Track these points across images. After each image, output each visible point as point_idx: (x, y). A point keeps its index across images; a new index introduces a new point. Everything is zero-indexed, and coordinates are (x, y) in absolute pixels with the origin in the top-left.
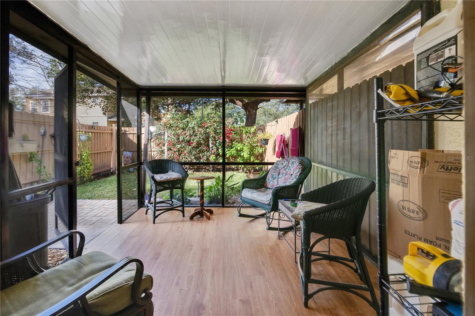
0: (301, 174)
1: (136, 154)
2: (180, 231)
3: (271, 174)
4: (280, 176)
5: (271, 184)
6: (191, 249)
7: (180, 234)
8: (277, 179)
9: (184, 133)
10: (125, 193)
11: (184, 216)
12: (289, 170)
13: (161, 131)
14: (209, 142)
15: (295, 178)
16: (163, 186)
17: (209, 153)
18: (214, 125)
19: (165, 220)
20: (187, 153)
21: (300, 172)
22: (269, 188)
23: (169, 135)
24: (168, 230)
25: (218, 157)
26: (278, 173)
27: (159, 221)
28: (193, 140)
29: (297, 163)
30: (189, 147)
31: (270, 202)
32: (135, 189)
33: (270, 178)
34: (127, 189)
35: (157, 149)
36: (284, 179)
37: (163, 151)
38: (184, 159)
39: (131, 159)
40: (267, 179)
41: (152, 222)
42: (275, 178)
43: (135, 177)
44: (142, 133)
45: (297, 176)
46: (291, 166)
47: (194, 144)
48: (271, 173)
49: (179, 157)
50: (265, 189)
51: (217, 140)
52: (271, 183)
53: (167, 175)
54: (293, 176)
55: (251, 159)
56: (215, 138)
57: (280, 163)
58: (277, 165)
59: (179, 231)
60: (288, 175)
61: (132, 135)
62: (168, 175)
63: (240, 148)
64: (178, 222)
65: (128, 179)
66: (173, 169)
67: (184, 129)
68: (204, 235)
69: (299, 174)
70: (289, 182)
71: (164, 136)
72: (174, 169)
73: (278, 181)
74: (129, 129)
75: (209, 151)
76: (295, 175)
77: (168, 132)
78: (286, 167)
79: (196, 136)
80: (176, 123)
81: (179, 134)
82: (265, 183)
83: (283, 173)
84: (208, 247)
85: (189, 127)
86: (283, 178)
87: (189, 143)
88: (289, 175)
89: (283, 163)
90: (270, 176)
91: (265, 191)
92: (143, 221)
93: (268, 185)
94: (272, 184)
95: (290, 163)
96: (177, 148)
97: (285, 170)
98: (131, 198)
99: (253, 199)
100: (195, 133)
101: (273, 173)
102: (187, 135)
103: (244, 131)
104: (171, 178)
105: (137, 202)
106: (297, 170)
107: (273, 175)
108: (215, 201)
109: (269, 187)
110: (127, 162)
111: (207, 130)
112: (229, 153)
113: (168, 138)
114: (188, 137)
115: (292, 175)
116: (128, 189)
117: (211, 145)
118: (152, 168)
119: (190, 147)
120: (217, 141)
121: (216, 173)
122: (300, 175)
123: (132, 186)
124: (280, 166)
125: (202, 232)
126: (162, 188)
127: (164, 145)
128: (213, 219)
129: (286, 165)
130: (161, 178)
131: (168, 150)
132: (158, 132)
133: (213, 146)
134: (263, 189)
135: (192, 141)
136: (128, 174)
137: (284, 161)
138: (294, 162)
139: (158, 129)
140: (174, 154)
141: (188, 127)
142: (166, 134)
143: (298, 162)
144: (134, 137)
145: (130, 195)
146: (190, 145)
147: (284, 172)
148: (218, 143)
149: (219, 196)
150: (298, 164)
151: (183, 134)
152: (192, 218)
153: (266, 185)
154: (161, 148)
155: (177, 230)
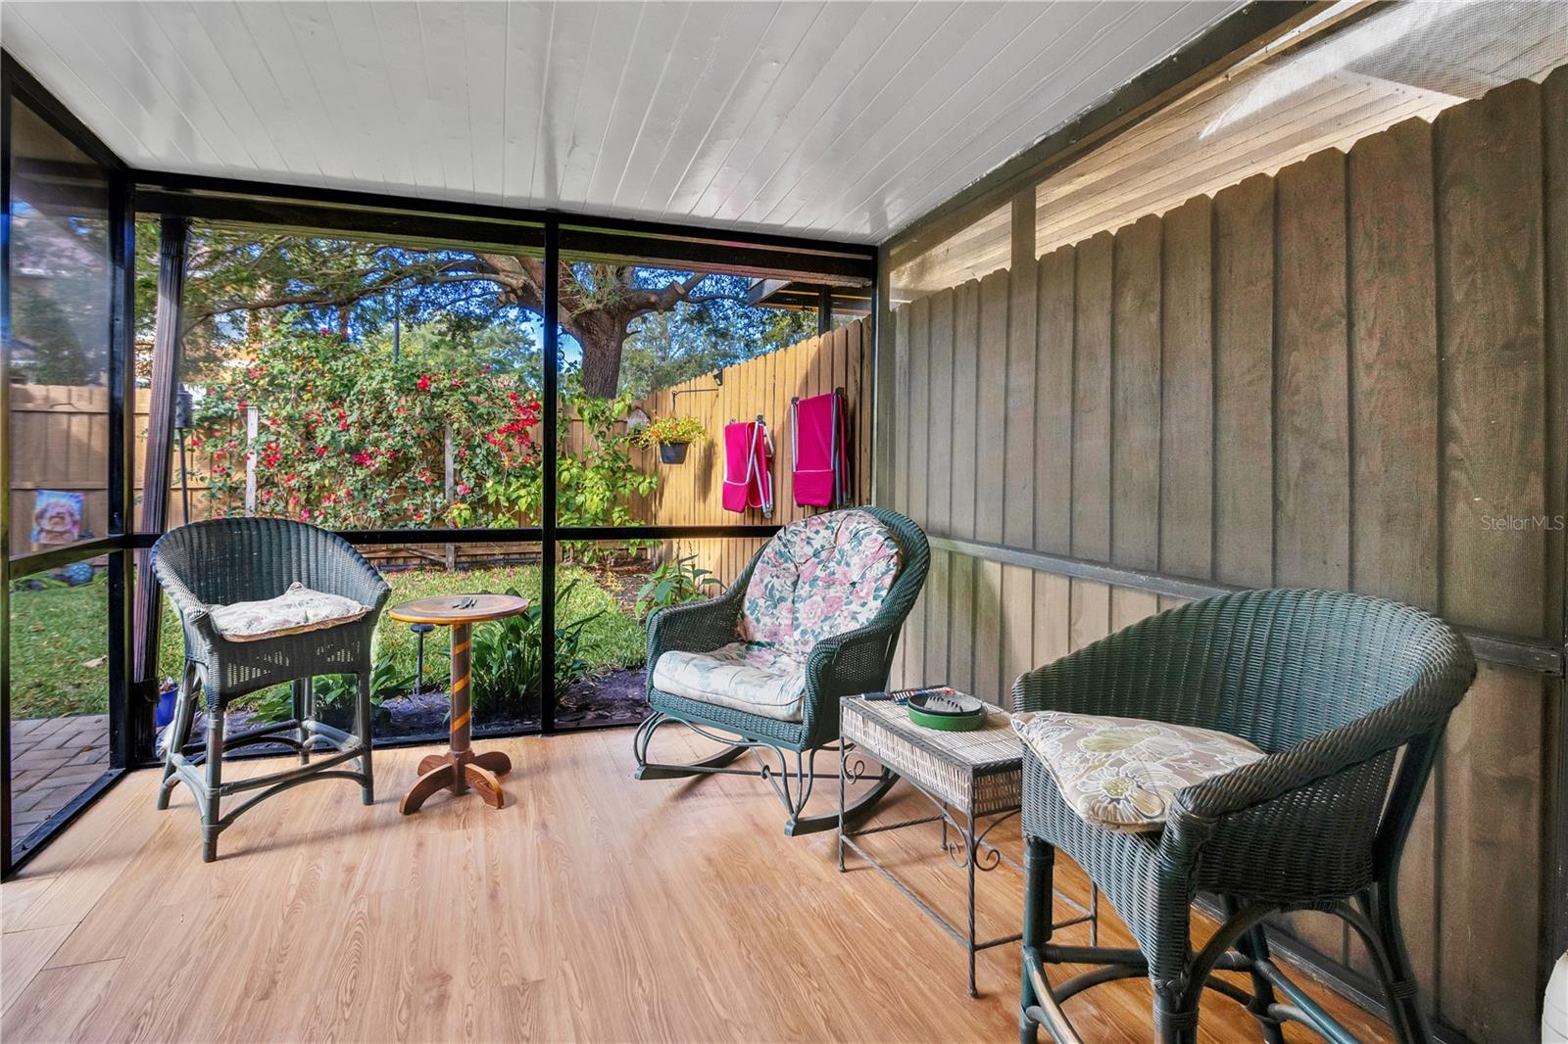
0: (896, 579)
1: (100, 504)
2: (361, 891)
3: (762, 586)
4: (803, 590)
5: (765, 625)
6: (441, 1001)
7: (363, 906)
8: (789, 603)
9: (333, 415)
10: (39, 685)
11: (369, 800)
12: (839, 563)
13: (228, 405)
14: (442, 452)
15: (875, 599)
16: (259, 665)
17: (441, 495)
18: (467, 385)
19: (272, 834)
20: (348, 494)
21: (893, 572)
22: (758, 644)
23: (268, 423)
24: (292, 893)
25: (481, 511)
26: (793, 579)
27: (241, 843)
28: (376, 443)
29: (874, 535)
30: (357, 472)
31: (799, 709)
32: (93, 663)
33: (761, 602)
34: (51, 663)
35: (207, 481)
36: (823, 605)
37: (237, 489)
38: (332, 520)
39: (75, 523)
40: (747, 604)
41: (201, 853)
42: (782, 599)
43: (99, 604)
44: (137, 411)
45: (882, 589)
46: (847, 547)
47: (379, 458)
48: (762, 581)
49: (310, 512)
50: (743, 647)
51: (479, 446)
52: (766, 620)
53: (282, 607)
54: (865, 590)
55: (615, 515)
56: (469, 438)
57: (795, 539)
58: (785, 546)
59: (355, 890)
60: (839, 587)
61: (85, 418)
62: (289, 606)
63: (572, 477)
64: (343, 833)
65: (57, 616)
66: (309, 578)
67: (335, 400)
68: (493, 896)
69: (888, 580)
70: (846, 614)
71: (240, 427)
72: (313, 578)
73: (793, 611)
74: (70, 391)
75: (440, 489)
76: (874, 585)
77: (260, 409)
78: (824, 555)
79: (386, 426)
80: (300, 373)
81: (314, 417)
82: (739, 620)
83: (816, 579)
84: (533, 973)
85: (359, 391)
86: (818, 598)
87: (357, 455)
88: (842, 584)
89: (812, 535)
90: (757, 594)
91: (745, 658)
92: (142, 851)
93: (751, 629)
94: (769, 624)
95: (844, 538)
96: (306, 474)
97: (824, 564)
98: (72, 710)
99: (712, 698)
100: (384, 416)
101: (768, 579)
102: (348, 422)
103: (586, 413)
104: (307, 619)
105: (107, 725)
106: (881, 565)
107: (773, 586)
108: (504, 708)
109: (759, 637)
110: (55, 538)
111: (438, 403)
112: (529, 494)
113: (259, 434)
114: (352, 431)
115: (853, 584)
116: (56, 665)
117: (450, 466)
118: (199, 575)
119: (361, 474)
120: (478, 451)
121: (470, 573)
122: (892, 586)
123: (82, 649)
124: (797, 549)
125: (480, 879)
126: (257, 673)
127: (242, 462)
128: (515, 802)
129: (822, 547)
130: (250, 625)
131: (260, 487)
132: (216, 409)
133: (461, 470)
134: (733, 647)
135: (371, 449)
136: (63, 590)
137: (814, 529)
138: (861, 533)
139: (214, 397)
140: (287, 502)
141: (356, 390)
142: (253, 417)
143: (879, 532)
144: (96, 429)
145: (64, 695)
146: (360, 464)
147: (819, 573)
148: (481, 456)
149: (520, 687)
150: (881, 539)
151: (330, 419)
152: (413, 806)
153: (745, 630)
154: (229, 475)
155: (346, 886)
